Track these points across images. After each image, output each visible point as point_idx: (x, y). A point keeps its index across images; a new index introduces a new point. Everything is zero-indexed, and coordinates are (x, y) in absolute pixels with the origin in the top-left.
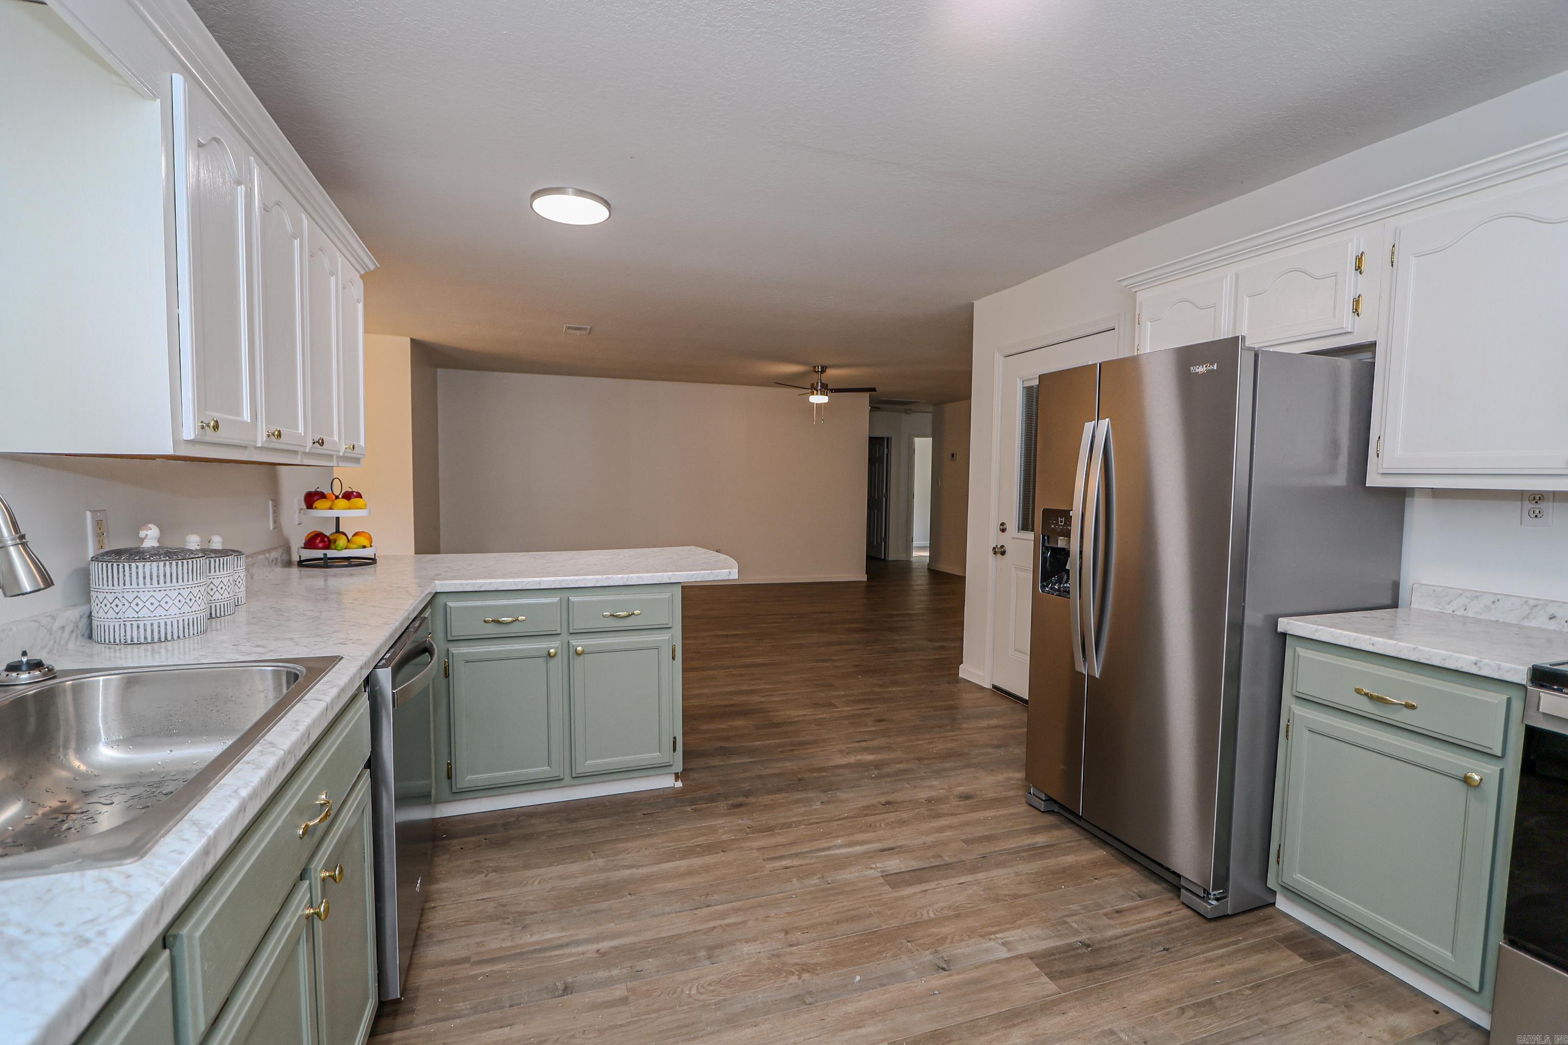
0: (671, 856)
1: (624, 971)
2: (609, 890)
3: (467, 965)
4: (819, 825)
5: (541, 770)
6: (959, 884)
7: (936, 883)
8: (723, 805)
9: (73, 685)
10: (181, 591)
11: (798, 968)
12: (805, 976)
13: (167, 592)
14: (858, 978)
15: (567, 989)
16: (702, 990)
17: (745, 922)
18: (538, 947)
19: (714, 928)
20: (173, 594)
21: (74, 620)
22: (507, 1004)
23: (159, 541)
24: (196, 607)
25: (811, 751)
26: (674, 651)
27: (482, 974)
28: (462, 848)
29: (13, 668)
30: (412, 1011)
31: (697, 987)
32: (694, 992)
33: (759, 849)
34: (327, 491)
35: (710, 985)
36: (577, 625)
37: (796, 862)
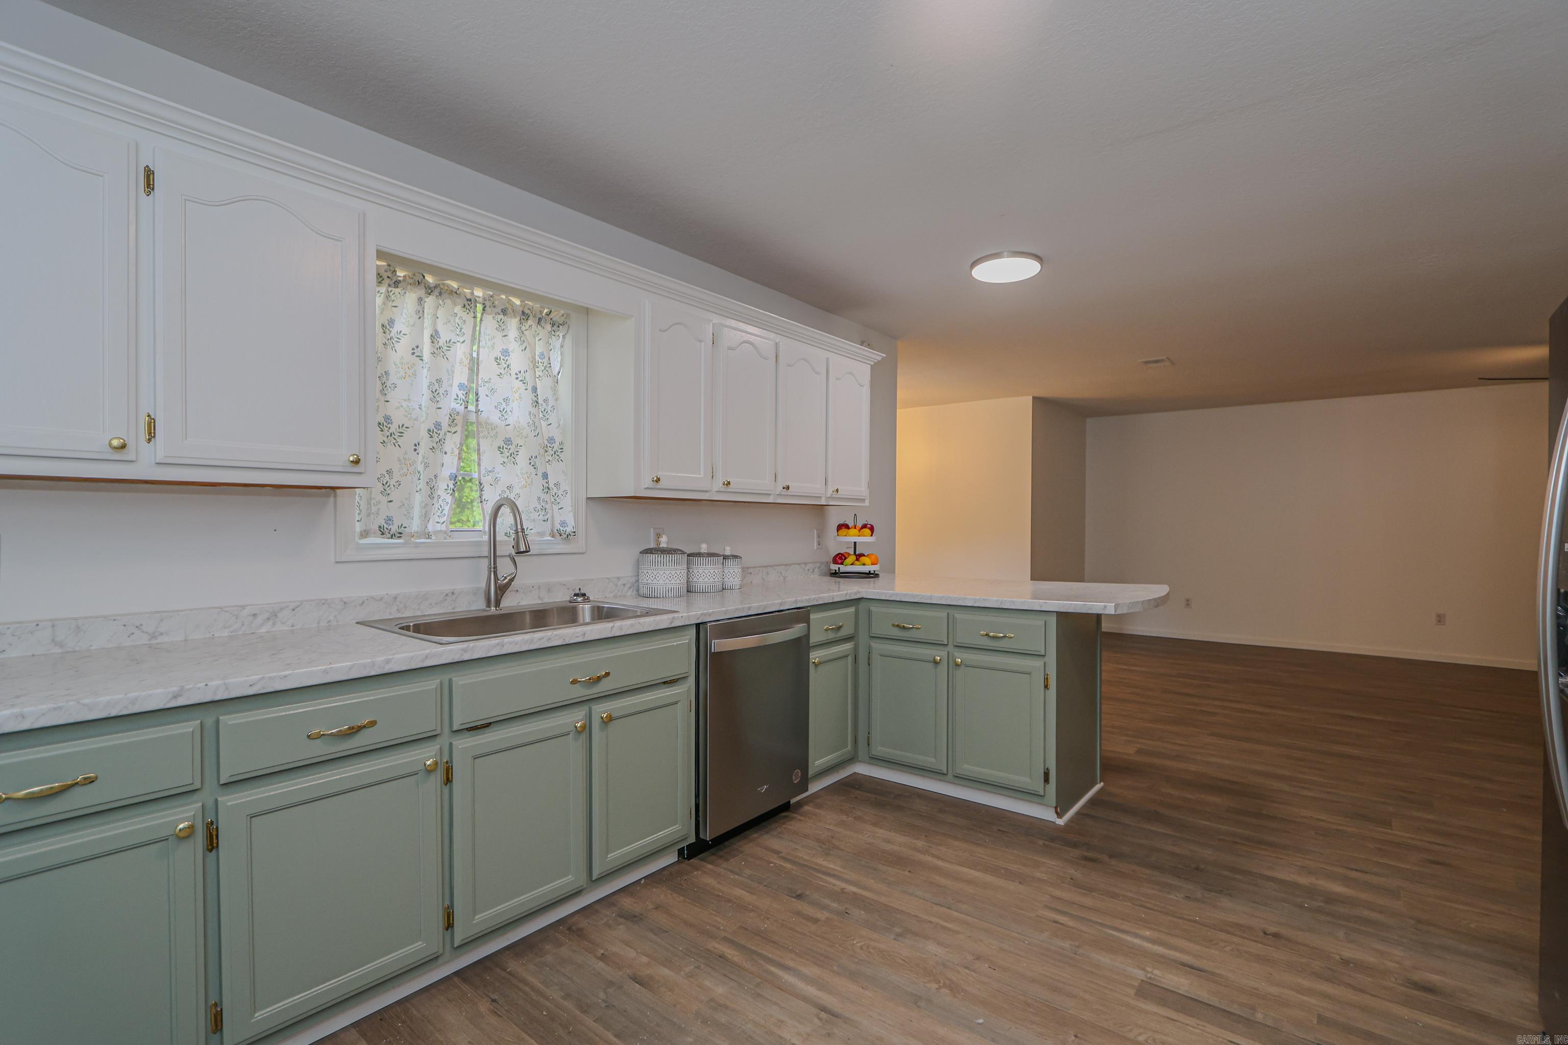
0: (974, 866)
1: (840, 908)
2: (897, 860)
3: (775, 856)
4: (1148, 911)
5: (929, 761)
6: (1229, 1041)
7: (1198, 1022)
8: (1076, 852)
9: (582, 607)
10: (665, 572)
11: (947, 982)
12: (945, 991)
13: (658, 571)
14: (981, 1021)
15: (799, 897)
16: (865, 948)
17: (958, 933)
18: (818, 868)
19: (931, 922)
20: (661, 572)
21: (631, 582)
22: (765, 884)
23: (667, 544)
24: (673, 581)
25: (1262, 852)
26: (1046, 679)
27: (775, 864)
28: (856, 797)
29: (576, 595)
30: (727, 860)
31: (865, 944)
32: (859, 945)
33: (1052, 897)
34: (851, 524)
35: (874, 948)
36: (962, 639)
37: (1070, 923)
